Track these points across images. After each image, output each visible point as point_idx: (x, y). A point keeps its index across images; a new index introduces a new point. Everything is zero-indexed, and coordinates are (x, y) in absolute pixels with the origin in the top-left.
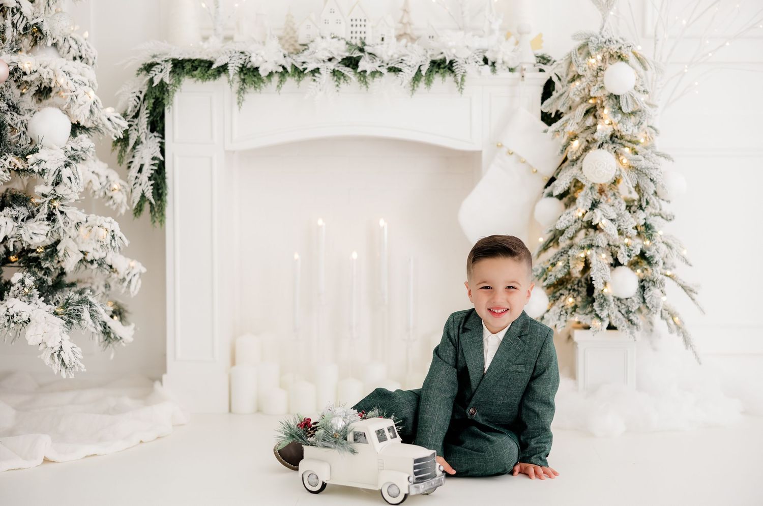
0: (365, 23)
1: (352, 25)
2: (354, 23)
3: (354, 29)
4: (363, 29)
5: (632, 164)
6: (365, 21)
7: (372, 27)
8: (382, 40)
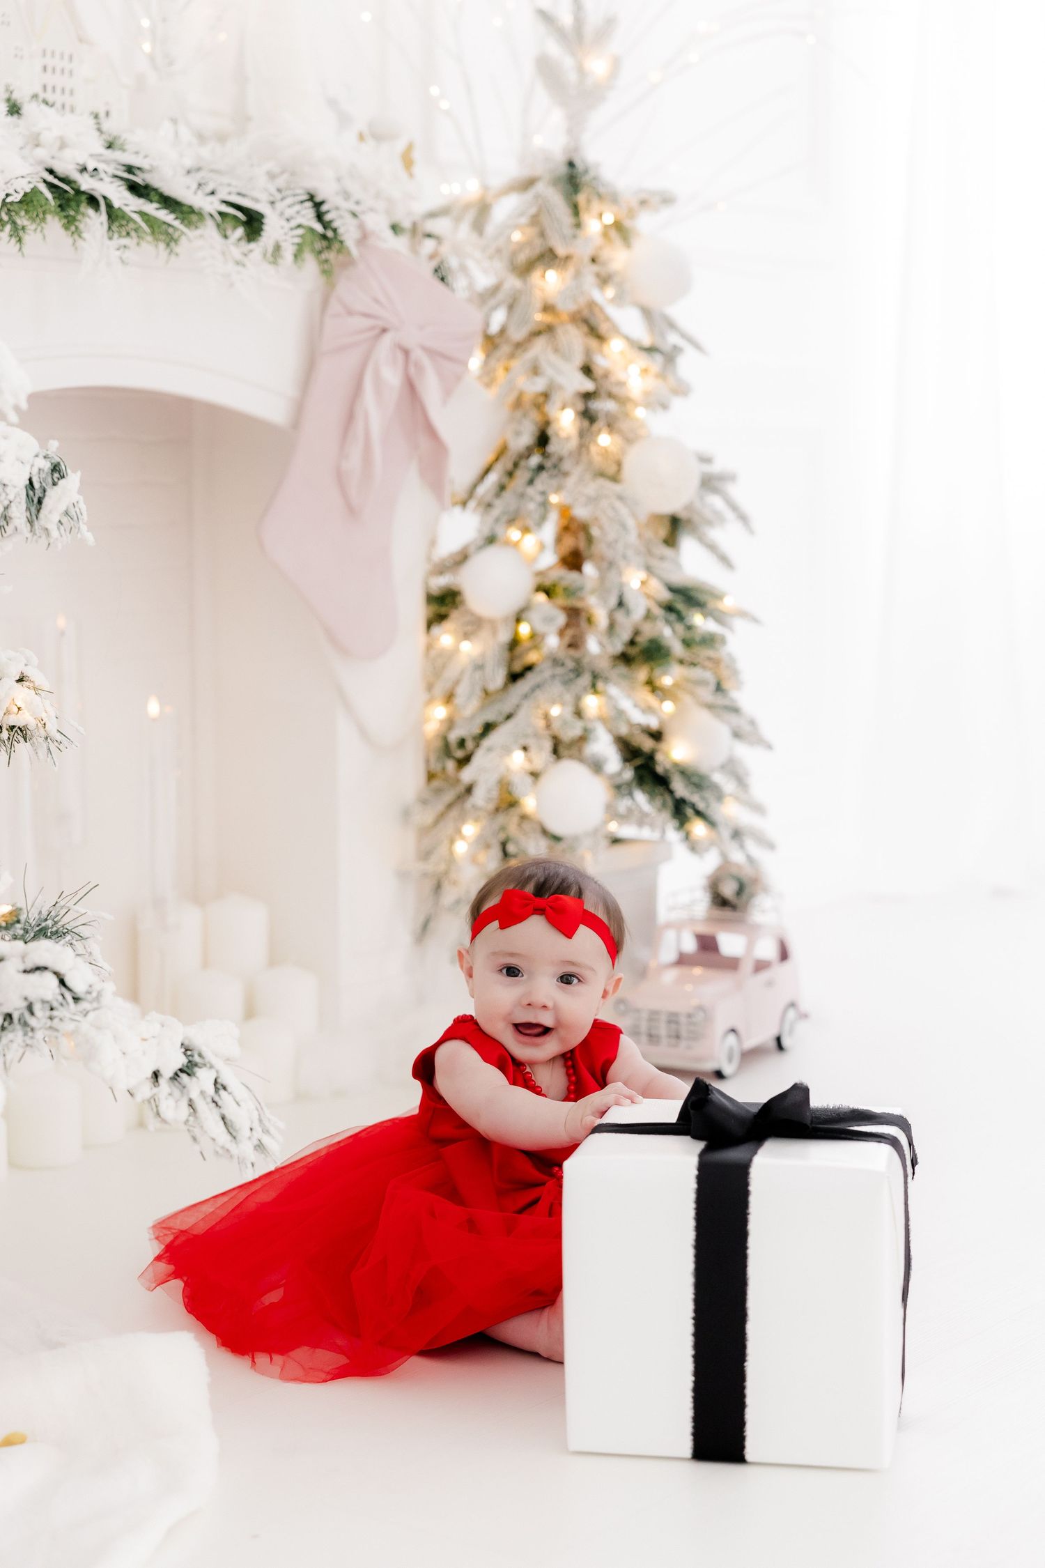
0: (72, 66)
1: (44, 69)
2: (49, 62)
3: (50, 79)
6: (71, 59)
7: (87, 80)
8: (108, 118)
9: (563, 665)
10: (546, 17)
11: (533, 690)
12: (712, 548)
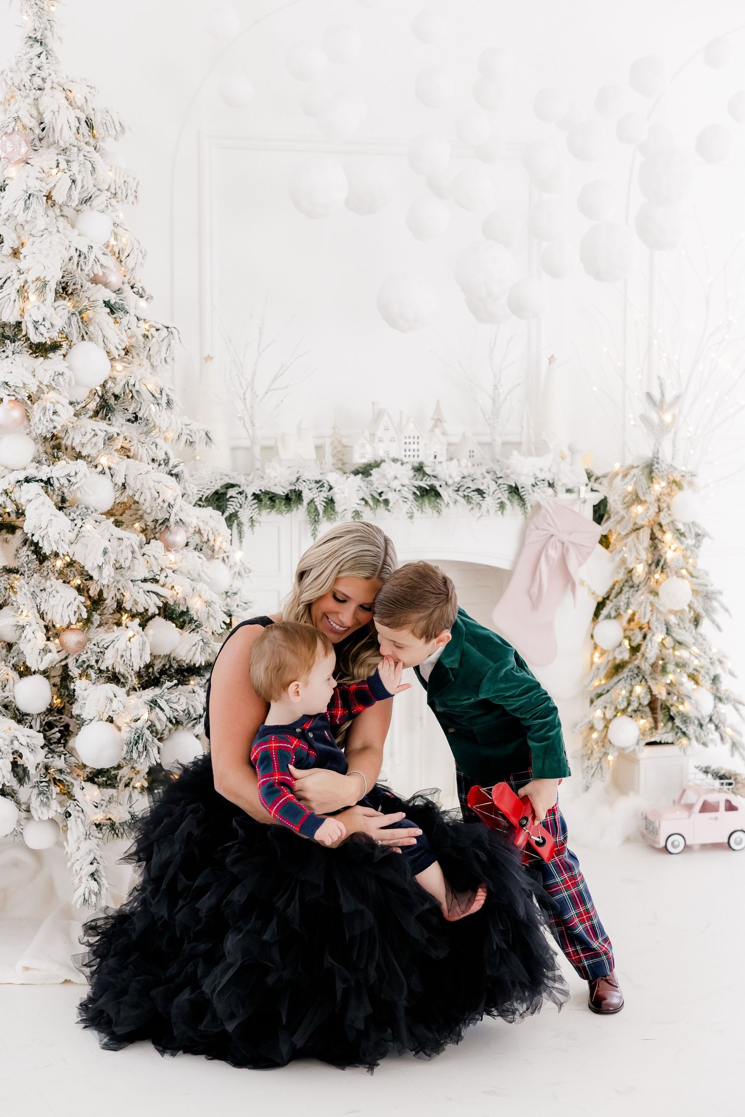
0: (419, 440)
1: (406, 443)
2: (408, 440)
3: (408, 447)
4: (415, 447)
5: (697, 588)
6: (418, 438)
7: (425, 445)
8: (435, 458)
9: (633, 671)
10: (649, 396)
11: (619, 681)
12: (713, 622)
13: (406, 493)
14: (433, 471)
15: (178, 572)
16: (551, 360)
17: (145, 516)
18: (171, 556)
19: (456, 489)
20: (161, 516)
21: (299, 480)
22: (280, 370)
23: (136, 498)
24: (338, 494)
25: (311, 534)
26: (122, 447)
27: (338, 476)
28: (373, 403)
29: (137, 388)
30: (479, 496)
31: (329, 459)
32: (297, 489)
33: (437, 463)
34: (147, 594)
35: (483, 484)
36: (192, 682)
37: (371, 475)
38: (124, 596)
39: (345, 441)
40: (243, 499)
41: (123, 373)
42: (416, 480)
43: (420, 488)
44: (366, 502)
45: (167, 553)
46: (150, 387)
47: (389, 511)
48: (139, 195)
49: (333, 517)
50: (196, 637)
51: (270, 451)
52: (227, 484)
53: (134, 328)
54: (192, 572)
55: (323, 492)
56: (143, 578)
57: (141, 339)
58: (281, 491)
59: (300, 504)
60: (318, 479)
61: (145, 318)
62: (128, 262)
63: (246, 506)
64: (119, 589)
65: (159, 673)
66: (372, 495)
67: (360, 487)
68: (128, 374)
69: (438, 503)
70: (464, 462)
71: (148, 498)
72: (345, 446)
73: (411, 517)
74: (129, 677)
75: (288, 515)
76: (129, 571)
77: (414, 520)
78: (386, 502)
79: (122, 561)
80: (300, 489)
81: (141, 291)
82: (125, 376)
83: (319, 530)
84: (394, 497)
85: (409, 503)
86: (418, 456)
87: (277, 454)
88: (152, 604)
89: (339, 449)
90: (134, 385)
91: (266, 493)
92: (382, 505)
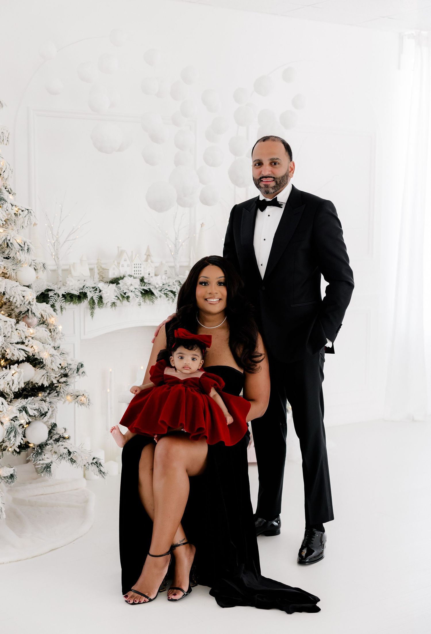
0: (141, 266)
1: (135, 267)
2: (136, 266)
3: (136, 269)
4: (140, 269)
6: (141, 265)
7: (144, 268)
8: (149, 275)
13: (137, 292)
14: (149, 281)
15: (34, 338)
16: (202, 225)
17: (16, 309)
18: (31, 330)
19: (160, 290)
20: (24, 309)
21: (84, 287)
22: (72, 230)
23: (11, 300)
24: (104, 294)
25: (90, 314)
26: (3, 272)
27: (103, 285)
28: (118, 247)
29: (11, 241)
30: (172, 294)
31: (97, 276)
32: (84, 292)
33: (150, 277)
34: (19, 350)
35: (174, 288)
36: (40, 395)
37: (119, 283)
38: (6, 351)
39: (103, 266)
40: (57, 297)
41: (4, 234)
42: (141, 286)
43: (144, 290)
44: (118, 298)
45: (29, 328)
46: (18, 241)
47: (129, 301)
48: (10, 139)
49: (101, 305)
50: (43, 372)
51: (67, 271)
52: (47, 290)
53: (10, 210)
54: (42, 338)
55: (96, 293)
56: (16, 341)
57: (13, 215)
58: (77, 293)
59: (85, 299)
60: (94, 286)
61: (16, 205)
62: (4, 175)
63: (58, 301)
64: (3, 348)
65: (21, 390)
66: (121, 294)
67: (115, 290)
68: (6, 234)
69: (153, 298)
70: (164, 277)
71: (18, 300)
72: (104, 269)
73: (140, 305)
74: (10, 394)
75: (79, 305)
76: (9, 338)
77: (141, 306)
78: (128, 297)
79: (6, 333)
80: (85, 292)
81: (10, 190)
82: (5, 235)
83: (94, 312)
84: (132, 295)
85: (139, 297)
86: (141, 274)
87: (70, 273)
88: (22, 356)
89: (101, 270)
90: (9, 240)
91: (68, 294)
92: (126, 299)
